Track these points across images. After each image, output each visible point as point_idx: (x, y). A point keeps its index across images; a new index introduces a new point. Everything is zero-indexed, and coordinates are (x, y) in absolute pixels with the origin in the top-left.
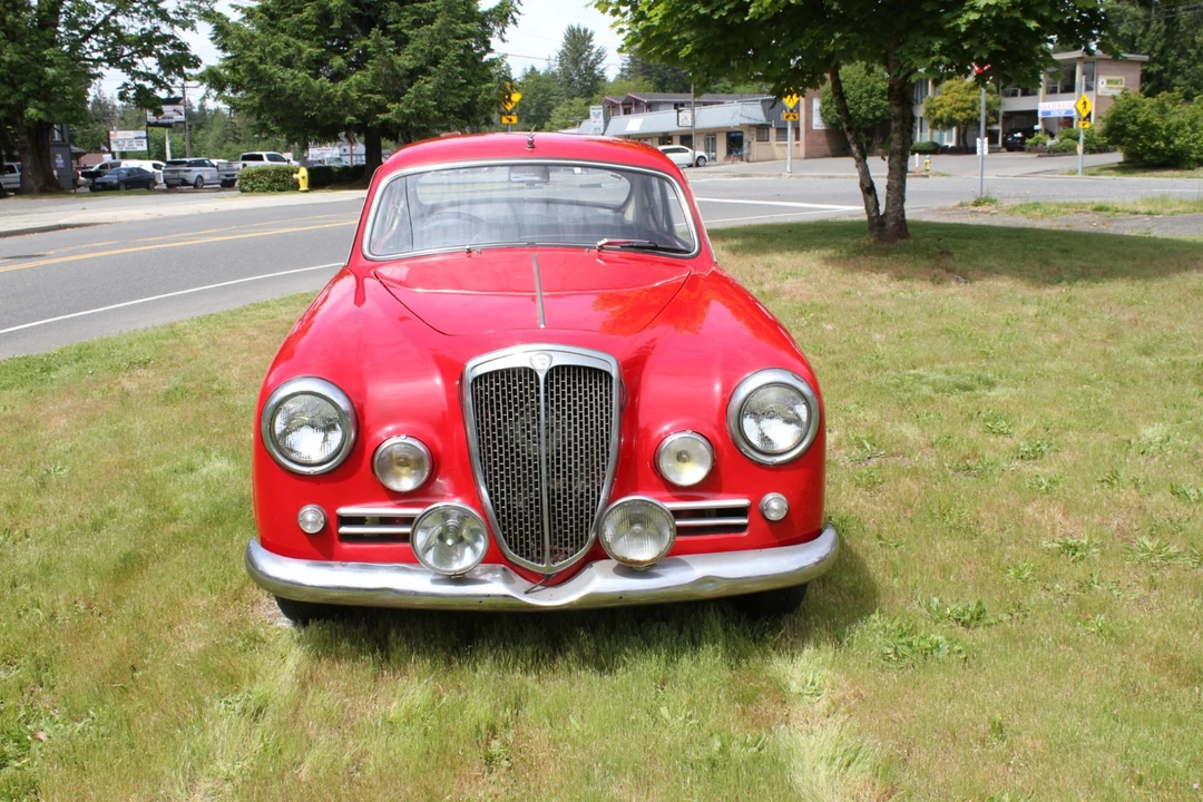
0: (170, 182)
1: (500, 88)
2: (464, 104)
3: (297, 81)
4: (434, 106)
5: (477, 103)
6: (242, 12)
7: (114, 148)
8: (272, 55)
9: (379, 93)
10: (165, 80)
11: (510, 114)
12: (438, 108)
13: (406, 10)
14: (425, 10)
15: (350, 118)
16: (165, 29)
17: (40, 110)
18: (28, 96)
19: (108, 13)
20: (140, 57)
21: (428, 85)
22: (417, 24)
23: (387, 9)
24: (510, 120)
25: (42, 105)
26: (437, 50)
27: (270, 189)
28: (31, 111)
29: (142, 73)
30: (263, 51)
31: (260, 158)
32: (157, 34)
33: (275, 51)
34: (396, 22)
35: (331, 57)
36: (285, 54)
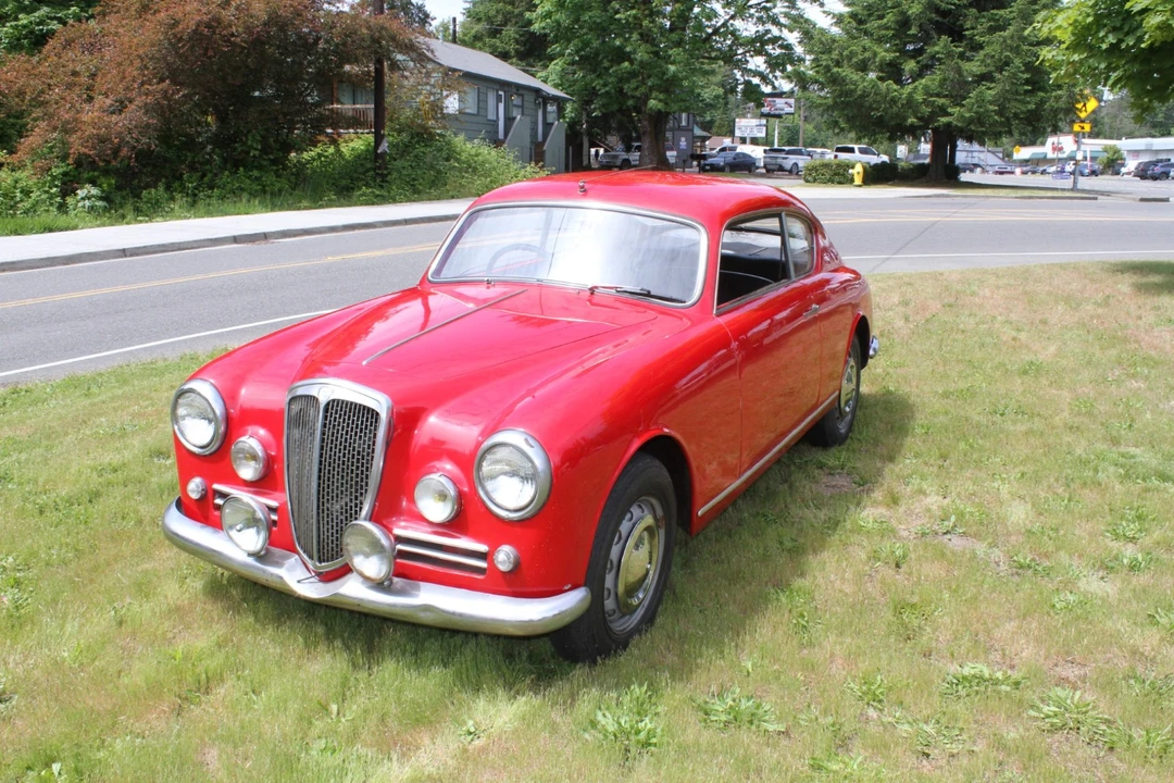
0: (769, 167)
1: (1069, 96)
2: (1029, 111)
3: (865, 84)
4: (994, 111)
5: (1044, 110)
6: (833, 18)
7: (738, 133)
8: (850, 58)
9: (946, 96)
10: (771, 76)
11: (1083, 121)
12: (1000, 113)
13: (984, 17)
14: (1001, 16)
15: (911, 120)
16: (775, 31)
17: (660, 101)
18: (651, 89)
19: (727, 17)
20: (752, 56)
21: (990, 92)
22: (992, 30)
23: (965, 16)
24: (1083, 128)
25: (661, 96)
26: (1006, 56)
27: (831, 181)
28: (652, 103)
29: (750, 70)
30: (841, 54)
31: (851, 150)
32: (769, 36)
33: (852, 54)
34: (973, 28)
35: (905, 61)
36: (861, 57)
